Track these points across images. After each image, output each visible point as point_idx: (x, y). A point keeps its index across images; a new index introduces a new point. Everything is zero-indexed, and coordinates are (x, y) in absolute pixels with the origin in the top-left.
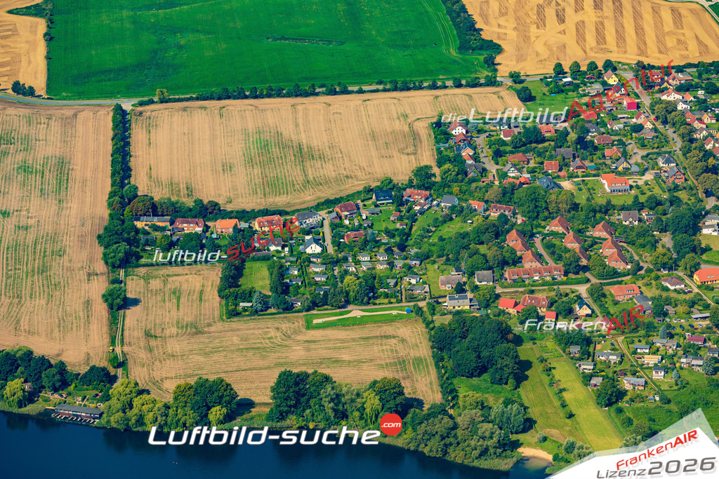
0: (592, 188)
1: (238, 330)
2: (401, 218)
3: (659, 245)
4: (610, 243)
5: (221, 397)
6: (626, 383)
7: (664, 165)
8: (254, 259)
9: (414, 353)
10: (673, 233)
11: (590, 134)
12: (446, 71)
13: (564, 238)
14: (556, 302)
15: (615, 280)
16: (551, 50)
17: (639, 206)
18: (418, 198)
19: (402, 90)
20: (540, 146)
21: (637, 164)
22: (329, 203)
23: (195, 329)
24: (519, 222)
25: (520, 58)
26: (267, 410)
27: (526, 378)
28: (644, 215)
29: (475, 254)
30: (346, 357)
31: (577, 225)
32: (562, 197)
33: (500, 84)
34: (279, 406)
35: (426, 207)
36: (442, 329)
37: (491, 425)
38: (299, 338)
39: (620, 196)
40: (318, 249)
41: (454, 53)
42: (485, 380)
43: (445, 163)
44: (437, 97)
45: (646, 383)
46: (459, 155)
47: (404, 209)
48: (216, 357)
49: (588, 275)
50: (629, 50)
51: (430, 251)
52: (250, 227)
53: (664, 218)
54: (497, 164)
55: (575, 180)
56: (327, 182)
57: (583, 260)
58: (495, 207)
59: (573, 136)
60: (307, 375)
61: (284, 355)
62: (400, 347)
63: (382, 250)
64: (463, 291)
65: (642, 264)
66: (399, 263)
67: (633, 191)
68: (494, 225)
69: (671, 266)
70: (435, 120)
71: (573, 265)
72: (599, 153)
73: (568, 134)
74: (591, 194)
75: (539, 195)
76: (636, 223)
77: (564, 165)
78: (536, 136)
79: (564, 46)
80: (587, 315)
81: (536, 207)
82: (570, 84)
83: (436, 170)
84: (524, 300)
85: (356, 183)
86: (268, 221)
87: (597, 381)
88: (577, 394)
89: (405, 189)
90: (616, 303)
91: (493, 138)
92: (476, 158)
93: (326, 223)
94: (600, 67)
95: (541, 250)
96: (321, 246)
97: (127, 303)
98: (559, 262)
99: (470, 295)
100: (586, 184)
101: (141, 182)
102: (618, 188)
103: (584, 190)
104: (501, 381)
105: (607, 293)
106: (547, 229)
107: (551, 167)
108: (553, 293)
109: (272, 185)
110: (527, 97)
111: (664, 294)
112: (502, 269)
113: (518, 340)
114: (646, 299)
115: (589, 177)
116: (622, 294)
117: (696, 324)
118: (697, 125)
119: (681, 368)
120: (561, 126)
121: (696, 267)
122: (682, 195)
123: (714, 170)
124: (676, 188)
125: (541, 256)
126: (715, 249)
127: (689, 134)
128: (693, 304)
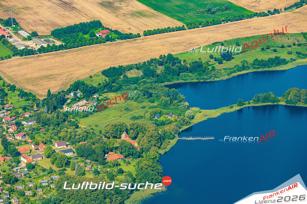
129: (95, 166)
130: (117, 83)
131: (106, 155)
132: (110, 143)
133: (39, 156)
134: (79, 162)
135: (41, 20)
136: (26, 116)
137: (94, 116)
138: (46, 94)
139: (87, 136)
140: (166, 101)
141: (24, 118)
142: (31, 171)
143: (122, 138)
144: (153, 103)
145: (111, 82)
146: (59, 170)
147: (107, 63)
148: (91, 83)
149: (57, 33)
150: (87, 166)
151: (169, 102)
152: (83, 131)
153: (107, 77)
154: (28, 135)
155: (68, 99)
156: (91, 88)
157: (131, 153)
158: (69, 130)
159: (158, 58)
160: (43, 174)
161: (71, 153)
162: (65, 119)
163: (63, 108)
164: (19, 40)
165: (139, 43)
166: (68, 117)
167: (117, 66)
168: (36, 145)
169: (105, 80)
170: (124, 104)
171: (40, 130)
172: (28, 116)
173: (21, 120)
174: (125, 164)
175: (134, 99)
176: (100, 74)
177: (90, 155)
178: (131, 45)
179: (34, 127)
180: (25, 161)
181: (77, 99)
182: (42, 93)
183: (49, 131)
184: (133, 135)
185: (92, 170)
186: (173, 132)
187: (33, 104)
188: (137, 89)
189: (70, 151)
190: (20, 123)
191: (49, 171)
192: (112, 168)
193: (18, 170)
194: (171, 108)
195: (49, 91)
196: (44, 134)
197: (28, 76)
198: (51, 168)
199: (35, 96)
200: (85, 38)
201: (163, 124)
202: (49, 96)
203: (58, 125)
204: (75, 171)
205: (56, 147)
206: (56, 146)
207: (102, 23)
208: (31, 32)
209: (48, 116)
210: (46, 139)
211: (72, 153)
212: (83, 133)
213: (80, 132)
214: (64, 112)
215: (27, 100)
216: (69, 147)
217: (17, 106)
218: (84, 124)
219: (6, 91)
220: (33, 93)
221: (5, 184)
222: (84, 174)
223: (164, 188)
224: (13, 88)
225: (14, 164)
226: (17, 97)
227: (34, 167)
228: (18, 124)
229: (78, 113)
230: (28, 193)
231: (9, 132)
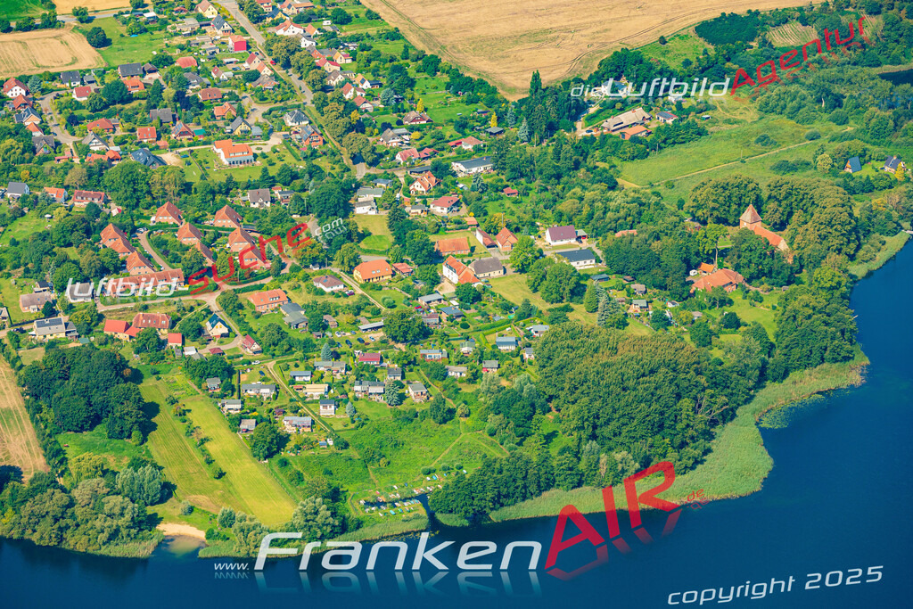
0: (205, 161)
4: (239, 235)
6: (287, 424)
7: (294, 124)
10: (319, 216)
11: (191, 87)
13: (177, 231)
14: (179, 319)
15: (253, 284)
17: (269, 182)
20: (127, 106)
21: (258, 125)
24: (115, 212)
27: (154, 427)
28: (276, 192)
29: (64, 261)
31: (192, 212)
32: (168, 176)
33: (61, 25)
37: (120, 497)
39: (242, 169)
42: (100, 435)
45: (313, 422)
46: (22, 125)
53: (304, 195)
54: (73, 134)
55: (181, 150)
57: (207, 259)
58: (80, 194)
59: (169, 92)
64: (54, 313)
65: (284, 260)
67: (258, 162)
68: (84, 220)
69: (323, 260)
71: (196, 268)
72: (206, 112)
73: (161, 88)
74: (204, 169)
75: (137, 175)
76: (269, 204)
77: (162, 131)
78: (121, 93)
80: (223, 335)
81: (135, 191)
82: (154, 20)
84: (137, 320)
87: (248, 424)
88: (226, 445)
90: (258, 316)
91: (62, 100)
92: (44, 128)
95: (149, 250)
98: (174, 264)
99: (63, 318)
100: (196, 156)
102: (238, 159)
103: (194, 164)
104: (123, 434)
105: (245, 303)
106: (153, 219)
107: (146, 135)
108: (174, 308)
110: (100, 41)
111: (320, 300)
112: (102, 279)
113: (137, 377)
114: (296, 307)
115: (198, 145)
116: (264, 301)
117: (367, 337)
118: (328, 67)
119: (356, 399)
120: (151, 78)
121: (355, 261)
122: (323, 163)
123: (360, 127)
124: (314, 154)
125: (150, 257)
126: (374, 233)
127: (321, 81)
128: (358, 310)
129: (657, 304)
130: (740, 61)
131: (692, 273)
132: (705, 237)
133: (495, 264)
134: (611, 288)
136: (465, 148)
137: (667, 155)
138: (528, 85)
139: (640, 213)
140: (883, 121)
141: (459, 153)
142: (468, 309)
143: (744, 225)
144: (844, 126)
145: (721, 59)
146: (550, 310)
147: (714, 1)
148: (662, 59)
150: (634, 302)
151: (891, 123)
152: (629, 199)
153: (711, 41)
154: (467, 204)
155: (591, 102)
156: (661, 73)
157: (766, 271)
158: (588, 195)
160: (502, 317)
161: (588, 262)
162: (579, 163)
163: (575, 129)
166: (589, 156)
167: (741, 11)
168: (490, 232)
169: (705, 53)
170: (755, 125)
171: (502, 191)
172: (470, 147)
173: (448, 158)
174: (747, 301)
175: (788, 110)
176: (692, 32)
177: (644, 269)
179: (485, 181)
180: (455, 278)
181: (619, 105)
182: (515, 84)
183: (531, 193)
184: (777, 218)
185: (648, 314)
187: (488, 114)
188: (798, 82)
189: (586, 255)
190: (447, 166)
191: (521, 310)
192: (706, 311)
193: (433, 305)
194: (895, 141)
195: (536, 77)
196: (516, 202)
197: (480, 31)
198: (527, 303)
199: (494, 91)
201: (868, 187)
202: (536, 91)
203: (559, 177)
204: (597, 315)
205: (548, 242)
206: (548, 237)
209: (529, 149)
210: (518, 217)
211: (594, 261)
212: (629, 205)
213: (619, 202)
214: (577, 142)
215: (470, 102)
216: (585, 244)
217: (439, 117)
218: (634, 178)
219: (411, 72)
220: (489, 82)
221: (392, 343)
222: (623, 324)
223: (856, 378)
224: (431, 65)
225: (421, 285)
226: (442, 92)
227: (477, 297)
228: (441, 171)
229: (617, 145)
230: (456, 372)
231: (413, 194)
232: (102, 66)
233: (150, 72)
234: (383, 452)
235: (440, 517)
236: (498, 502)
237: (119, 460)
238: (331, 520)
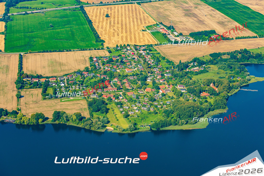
0: (124, 71)
1: (46, 102)
2: (82, 78)
3: (138, 84)
4: (127, 83)
5: (41, 117)
6: (130, 113)
7: (139, 66)
8: (49, 87)
9: (84, 107)
10: (141, 81)
11: (124, 60)
12: (93, 46)
13: (117, 82)
14: (115, 96)
15: (128, 91)
16: (116, 42)
17: (134, 75)
18: (86, 74)
19: (83, 50)
20: (113, 62)
21: (134, 66)
22: (66, 75)
23: (36, 102)
24: (108, 79)
25: (109, 44)
26: (52, 119)
27: (108, 112)
28: (135, 77)
30: (69, 108)
31: (120, 79)
32: (117, 73)
33: (104, 49)
34: (54, 119)
35: (87, 76)
36: (90, 102)
37: (100, 122)
38: (59, 104)
39: (130, 73)
40: (63, 85)
41: (94, 42)
42: (99, 113)
43: (92, 66)
44: (90, 52)
45: (134, 113)
46: (95, 64)
47: (83, 76)
48: (40, 108)
49: (122, 90)
50: (132, 42)
51: (88, 85)
52: (49, 80)
53: (139, 78)
54: (103, 66)
55: (120, 70)
56: (66, 70)
57: (121, 87)
58: (102, 76)
59: (120, 60)
60: (60, 112)
61: (55, 108)
62: (81, 106)
63: (78, 85)
64: (95, 94)
65: (134, 88)
66: (81, 88)
67: (132, 72)
68: (102, 79)
69: (140, 88)
70: (90, 57)
71: (119, 88)
72: (125, 64)
73: (119, 60)
74: (123, 73)
75: (112, 73)
76: (133, 79)
77: (118, 66)
78: (112, 60)
79: (119, 41)
80: (122, 99)
81: (111, 75)
82: (120, 49)
83: (90, 68)
84: (108, 95)
85: (72, 70)
86: (53, 79)
87: (123, 112)
88: (119, 116)
89: (83, 72)
90: (128, 96)
91: (102, 61)
92: (99, 65)
93: (65, 79)
94: (126, 46)
96: (64, 84)
97: (21, 97)
98: (116, 87)
99: (96, 94)
100: (122, 71)
101: (25, 71)
102: (129, 71)
104: (103, 113)
105: (126, 94)
106: (114, 80)
107: (115, 67)
108: (115, 94)
109: (53, 71)
110: (110, 52)
111: (139, 94)
112: (104, 89)
113: (107, 104)
114: (135, 95)
115: (123, 69)
116: (129, 94)
117: (145, 100)
118: (147, 58)
119: (142, 110)
120: (117, 58)
121: (146, 88)
122: (143, 73)
123: (150, 67)
124: (142, 71)
125: (112, 86)
126: (150, 84)
127: (145, 60)
128: (145, 96)
129: (194, 98)
130: (216, 60)
131: (201, 93)
133: (169, 90)
134: (187, 95)
135: (186, 28)
136: (167, 72)
137: (201, 75)
138: (179, 62)
139: (194, 83)
140: (238, 71)
142: (163, 97)
143: (211, 86)
144: (232, 72)
145: (213, 60)
146: (176, 98)
147: (213, 51)
148: (203, 59)
149: (192, 35)
150: (191, 97)
151: (239, 71)
152: (193, 81)
153: (212, 57)
154: (166, 81)
155: (190, 66)
156: (202, 61)
157: (213, 94)
158: (186, 80)
159: (239, 50)
160: (168, 98)
162: (186, 75)
163: (186, 70)
164: (173, 36)
165: (232, 42)
166: (188, 74)
167: (217, 52)
168: (169, 85)
169: (210, 59)
170: (217, 71)
171: (172, 79)
173: (164, 73)
174: (210, 98)
175: (223, 69)
176: (209, 55)
177: (193, 92)
178: (228, 43)
179: (169, 77)
180: (161, 92)
181: (194, 66)
182: (177, 62)
183: (177, 79)
184: (217, 85)
186: (237, 86)
187: (172, 67)
188: (225, 64)
192: (202, 99)
193: (157, 96)
194: (240, 74)
196: (174, 81)
197: (173, 53)
198: (172, 96)
199: (174, 63)
200: (205, 38)
201: (234, 82)
203: (182, 77)
204: (184, 99)
206: (178, 87)
207: (216, 32)
208: (179, 33)
209: (178, 73)
210: (174, 83)
211: (185, 91)
213: (191, 81)
214: (186, 72)
215: (169, 64)
216: (184, 88)
217: (164, 67)
218: (195, 78)
219: (160, 59)
220: (173, 62)
221: (149, 101)
222: (188, 100)
223: (225, 111)
224: (164, 58)
225: (156, 93)
226: (165, 63)
227: (165, 95)
228: (162, 75)
229: (193, 73)
230: (159, 107)
231: (157, 78)
232: (110, 56)
233: (117, 57)
234: (145, 118)
235: (152, 129)
236: (162, 127)
237: (102, 117)
238: (134, 128)
